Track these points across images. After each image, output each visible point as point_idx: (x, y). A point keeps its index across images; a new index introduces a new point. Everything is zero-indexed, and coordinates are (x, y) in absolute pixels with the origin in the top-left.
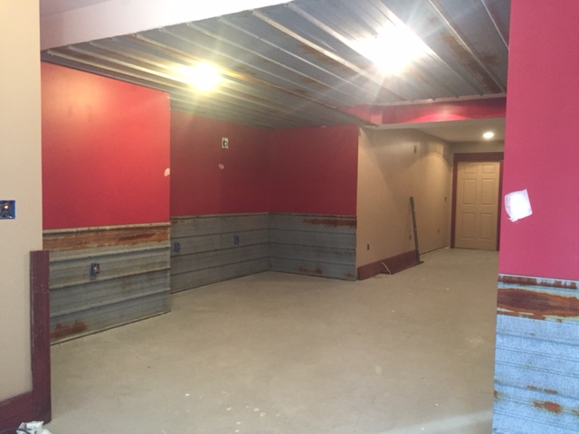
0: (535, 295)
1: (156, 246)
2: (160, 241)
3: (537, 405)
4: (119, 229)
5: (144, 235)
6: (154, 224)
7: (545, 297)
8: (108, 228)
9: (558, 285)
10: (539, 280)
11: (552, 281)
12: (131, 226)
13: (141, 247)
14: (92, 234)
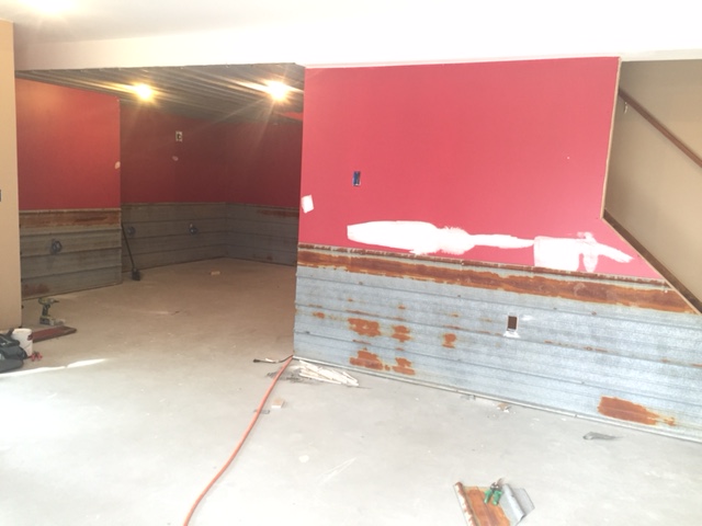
0: (314, 255)
1: (109, 227)
2: (111, 224)
3: (314, 315)
4: (75, 212)
5: (97, 218)
6: (106, 209)
7: (319, 255)
8: (65, 211)
9: (323, 249)
10: (316, 246)
11: (321, 246)
12: (86, 210)
13: (94, 227)
14: (52, 215)
